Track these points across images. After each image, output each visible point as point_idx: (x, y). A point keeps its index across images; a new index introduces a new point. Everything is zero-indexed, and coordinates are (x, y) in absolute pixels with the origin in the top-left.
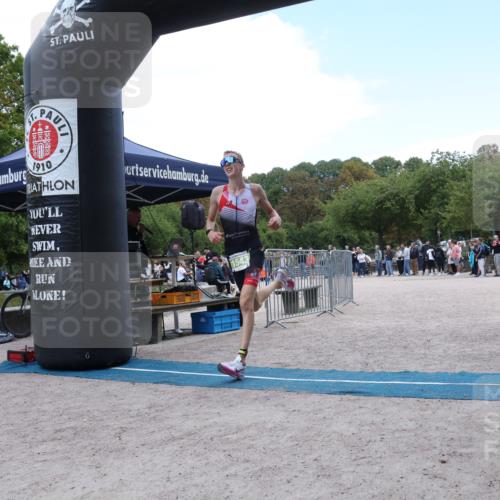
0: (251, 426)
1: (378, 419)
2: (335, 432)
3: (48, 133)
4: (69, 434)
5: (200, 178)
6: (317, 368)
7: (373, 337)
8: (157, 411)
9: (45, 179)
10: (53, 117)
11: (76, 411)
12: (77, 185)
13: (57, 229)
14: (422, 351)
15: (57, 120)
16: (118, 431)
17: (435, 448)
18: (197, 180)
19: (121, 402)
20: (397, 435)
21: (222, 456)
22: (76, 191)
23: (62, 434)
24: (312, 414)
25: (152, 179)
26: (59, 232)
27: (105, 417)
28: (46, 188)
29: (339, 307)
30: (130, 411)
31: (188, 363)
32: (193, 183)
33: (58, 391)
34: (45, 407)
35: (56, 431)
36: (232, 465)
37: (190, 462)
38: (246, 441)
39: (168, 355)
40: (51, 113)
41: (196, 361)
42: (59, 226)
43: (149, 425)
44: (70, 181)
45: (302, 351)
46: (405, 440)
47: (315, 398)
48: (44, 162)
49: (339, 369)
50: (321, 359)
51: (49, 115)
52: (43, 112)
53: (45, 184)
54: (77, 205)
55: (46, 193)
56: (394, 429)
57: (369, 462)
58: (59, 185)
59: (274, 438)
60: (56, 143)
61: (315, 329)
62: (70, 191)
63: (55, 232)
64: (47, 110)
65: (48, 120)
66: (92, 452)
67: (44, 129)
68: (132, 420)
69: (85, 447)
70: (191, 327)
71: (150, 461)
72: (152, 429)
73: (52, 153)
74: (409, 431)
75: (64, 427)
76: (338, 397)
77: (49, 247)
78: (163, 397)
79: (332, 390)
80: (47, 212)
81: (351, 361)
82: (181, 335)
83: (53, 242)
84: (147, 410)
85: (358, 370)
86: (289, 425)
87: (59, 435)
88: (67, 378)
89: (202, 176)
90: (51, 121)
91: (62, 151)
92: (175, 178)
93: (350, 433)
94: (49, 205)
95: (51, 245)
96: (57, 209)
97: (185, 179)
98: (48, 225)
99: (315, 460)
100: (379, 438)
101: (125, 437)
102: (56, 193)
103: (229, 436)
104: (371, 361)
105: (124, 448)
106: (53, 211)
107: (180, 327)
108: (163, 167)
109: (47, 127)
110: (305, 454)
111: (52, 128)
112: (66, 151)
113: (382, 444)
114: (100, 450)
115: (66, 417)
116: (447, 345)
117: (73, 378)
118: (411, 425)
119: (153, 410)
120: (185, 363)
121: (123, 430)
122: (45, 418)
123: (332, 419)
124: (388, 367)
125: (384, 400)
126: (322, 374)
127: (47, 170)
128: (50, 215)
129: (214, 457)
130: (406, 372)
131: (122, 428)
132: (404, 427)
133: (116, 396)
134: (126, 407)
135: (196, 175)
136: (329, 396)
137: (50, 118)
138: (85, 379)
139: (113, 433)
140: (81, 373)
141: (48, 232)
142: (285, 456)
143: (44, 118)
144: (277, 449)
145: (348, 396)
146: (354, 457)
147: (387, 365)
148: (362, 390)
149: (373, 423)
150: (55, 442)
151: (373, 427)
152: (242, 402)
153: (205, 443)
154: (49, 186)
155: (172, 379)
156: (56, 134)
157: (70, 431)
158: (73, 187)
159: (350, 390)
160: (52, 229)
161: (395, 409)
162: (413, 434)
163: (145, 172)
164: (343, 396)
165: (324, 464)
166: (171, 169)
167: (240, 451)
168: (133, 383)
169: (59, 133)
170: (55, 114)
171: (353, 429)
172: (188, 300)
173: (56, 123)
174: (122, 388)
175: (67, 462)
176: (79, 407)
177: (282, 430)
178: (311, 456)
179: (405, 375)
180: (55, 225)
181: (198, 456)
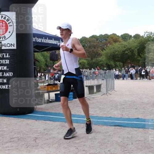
0: (83, 137)
1: (130, 136)
2: (114, 141)
3: (4, 25)
4: (16, 140)
5: (59, 43)
6: (104, 116)
7: (124, 104)
8: (47, 131)
9: (3, 43)
10: (6, 19)
11: (17, 131)
12: (15, 45)
13: (8, 62)
14: (143, 111)
15: (8, 20)
16: (34, 138)
17: (152, 148)
18: (58, 43)
19: (33, 127)
20: (137, 142)
21: (74, 148)
22: (15, 48)
23: (14, 140)
24: (105, 133)
25: (42, 43)
26: (8, 63)
27: (28, 133)
28: (3, 46)
29: (109, 92)
30: (37, 131)
31: (55, 113)
32: (57, 45)
33: (8, 123)
34: (5, 129)
35: (11, 139)
36: (79, 152)
37: (63, 151)
38: (82, 143)
39: (48, 109)
40: (5, 17)
41: (58, 112)
42: (8, 61)
43: (45, 137)
44: (13, 44)
45: (97, 109)
46: (141, 144)
47: (105, 127)
48: (3, 36)
49: (113, 117)
50: (105, 112)
51: (5, 18)
52: (2, 17)
53: (3, 44)
54: (15, 53)
55: (3, 48)
56: (136, 140)
57: (129, 152)
58: (9, 45)
59: (92, 142)
60: (8, 29)
61: (101, 101)
62: (12, 48)
63: (7, 63)
64: (4, 16)
65: (4, 20)
66: (26, 147)
67: (3, 23)
68: (39, 134)
69: (23, 145)
70: (54, 99)
71: (48, 150)
72: (47, 138)
73: (6, 33)
74: (142, 141)
75: (14, 137)
76: (113, 127)
77: (4, 68)
78: (48, 126)
79: (111, 125)
80: (4, 55)
81: (116, 114)
82: (51, 102)
83: (6, 67)
84: (43, 131)
85: (120, 117)
86: (97, 137)
87: (12, 140)
88: (11, 118)
89: (60, 42)
90: (6, 20)
91: (10, 32)
92: (50, 43)
93: (120, 141)
94: (4, 53)
95: (5, 68)
96: (8, 54)
97: (54, 43)
98: (4, 60)
99: (109, 151)
100: (131, 143)
101: (37, 141)
102: (7, 48)
103: (76, 141)
104: (124, 114)
105: (38, 145)
106: (6, 55)
107: (51, 99)
108: (46, 38)
109: (4, 23)
110: (105, 149)
111: (6, 23)
112: (11, 33)
113: (132, 145)
114: (29, 145)
115: (13, 133)
116: (152, 108)
117: (13, 118)
118: (142, 139)
119: (46, 131)
120: (54, 113)
121: (36, 138)
122: (6, 133)
123: (112, 135)
124: (131, 116)
125: (131, 129)
126: (107, 118)
127: (4, 39)
128: (5, 57)
129: (72, 149)
130: (138, 118)
131: (35, 137)
132: (140, 139)
133: (31, 125)
134: (36, 130)
135: (58, 41)
136: (110, 127)
137: (5, 19)
138: (18, 119)
139: (33, 139)
140: (16, 116)
141: (4, 63)
142: (97, 149)
143: (3, 19)
144: (94, 146)
145: (117, 127)
146: (122, 150)
147: (130, 116)
148: (122, 125)
149: (128, 138)
150: (11, 143)
151: (128, 139)
152: (78, 128)
153: (67, 144)
154: (4, 45)
155: (51, 119)
156: (8, 25)
157: (16, 138)
158: (14, 46)
159: (118, 125)
160: (6, 62)
161: (135, 132)
162: (143, 142)
163: (39, 40)
164: (115, 127)
165: (112, 152)
166: (49, 39)
167: (81, 147)
168: (36, 120)
169: (9, 25)
170: (7, 18)
171: (121, 140)
172: (54, 89)
173: (7, 21)
174: (33, 122)
175: (18, 150)
176: (18, 129)
177: (95, 139)
178: (107, 149)
179: (138, 119)
180: (7, 60)
181: (66, 148)
